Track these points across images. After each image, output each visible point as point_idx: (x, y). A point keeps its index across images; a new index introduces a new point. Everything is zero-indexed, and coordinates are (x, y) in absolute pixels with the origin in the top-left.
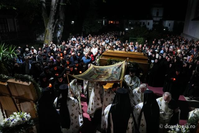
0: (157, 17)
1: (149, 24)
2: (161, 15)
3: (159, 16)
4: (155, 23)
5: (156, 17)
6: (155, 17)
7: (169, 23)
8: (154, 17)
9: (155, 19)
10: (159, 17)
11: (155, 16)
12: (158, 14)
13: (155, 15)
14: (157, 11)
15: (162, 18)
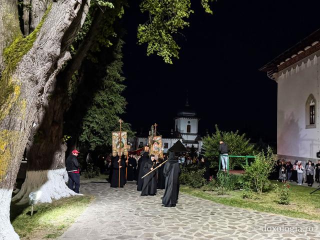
0: (189, 134)
2: (194, 130)
3: (192, 132)
4: (186, 145)
5: (187, 134)
6: (185, 134)
8: (183, 134)
9: (185, 138)
10: (191, 134)
12: (189, 128)
13: (185, 132)
14: (188, 124)
15: (196, 136)
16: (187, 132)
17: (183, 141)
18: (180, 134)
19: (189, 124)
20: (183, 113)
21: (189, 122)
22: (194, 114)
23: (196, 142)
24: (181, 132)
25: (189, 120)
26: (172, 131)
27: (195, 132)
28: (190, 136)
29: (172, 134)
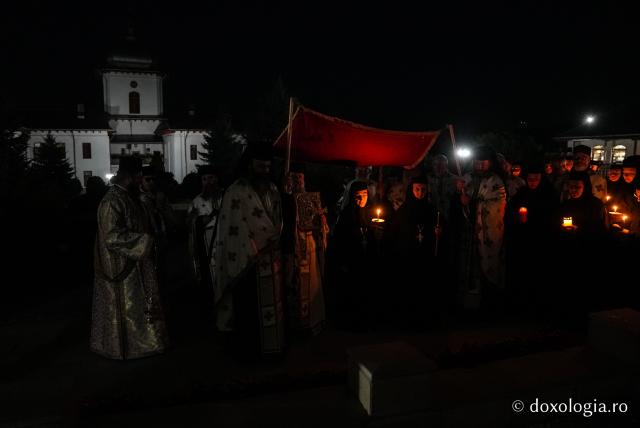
0: (136, 118)
1: (87, 151)
2: (151, 105)
3: (143, 112)
4: (129, 147)
5: (130, 118)
6: (123, 117)
7: (190, 142)
8: (117, 117)
9: (123, 128)
10: (143, 118)
11: (121, 112)
12: (134, 101)
13: (125, 110)
14: (133, 90)
15: (157, 122)
16: (131, 112)
17: (110, 135)
18: (108, 116)
19: (135, 90)
20: (116, 59)
21: (134, 84)
22: (150, 61)
23: (158, 138)
24: (112, 113)
25: (132, 79)
26: (80, 108)
27: (155, 112)
28: (139, 121)
29: (80, 117)
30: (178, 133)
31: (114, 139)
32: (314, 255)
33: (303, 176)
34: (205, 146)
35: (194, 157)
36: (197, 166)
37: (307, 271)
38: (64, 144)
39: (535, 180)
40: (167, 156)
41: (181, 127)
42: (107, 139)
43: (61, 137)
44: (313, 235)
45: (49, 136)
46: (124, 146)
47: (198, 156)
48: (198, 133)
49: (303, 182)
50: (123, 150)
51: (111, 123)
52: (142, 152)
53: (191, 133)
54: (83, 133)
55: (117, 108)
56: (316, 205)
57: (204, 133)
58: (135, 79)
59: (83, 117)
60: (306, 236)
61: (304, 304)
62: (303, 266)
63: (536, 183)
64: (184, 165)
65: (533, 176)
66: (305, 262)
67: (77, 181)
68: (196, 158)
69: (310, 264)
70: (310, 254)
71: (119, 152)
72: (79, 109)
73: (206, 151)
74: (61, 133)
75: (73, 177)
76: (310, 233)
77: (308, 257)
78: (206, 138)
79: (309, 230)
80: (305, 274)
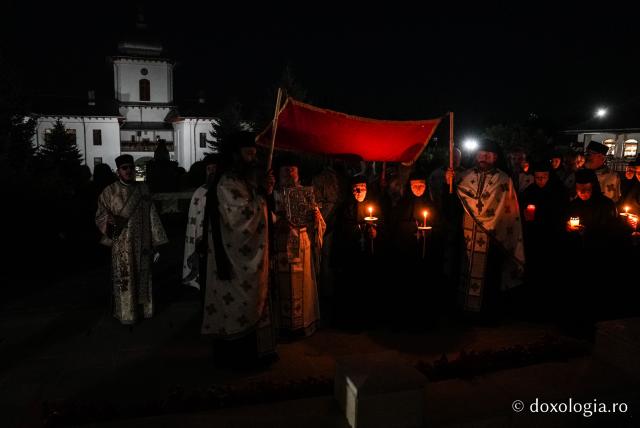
0: (147, 105)
1: (98, 138)
2: (161, 92)
3: (154, 99)
4: (139, 134)
5: (140, 105)
6: (133, 104)
7: (199, 130)
8: (127, 104)
9: (133, 115)
10: (153, 105)
11: (132, 100)
12: (145, 89)
13: (135, 97)
14: (143, 77)
15: (167, 110)
16: (141, 99)
17: (120, 122)
18: (119, 103)
19: (147, 77)
20: (126, 46)
21: (144, 72)
22: (160, 49)
23: (168, 125)
24: (123, 100)
25: (143, 67)
26: (91, 95)
27: (166, 100)
28: (149, 109)
29: (90, 104)
30: (187, 120)
31: (125, 126)
32: (308, 252)
33: (296, 170)
34: (213, 134)
35: (203, 145)
36: (205, 154)
37: (301, 269)
38: (75, 130)
39: (543, 178)
40: (177, 144)
41: (191, 115)
42: (117, 126)
43: (70, 123)
44: (307, 231)
45: (58, 122)
46: (134, 133)
47: (208, 144)
48: (207, 121)
49: (296, 175)
50: (133, 137)
51: (122, 110)
52: (152, 140)
53: (200, 121)
54: (93, 119)
55: (128, 95)
56: (309, 200)
57: (214, 121)
58: (147, 67)
59: (93, 104)
60: (299, 233)
61: (296, 304)
62: (295, 263)
63: (544, 181)
64: (193, 152)
65: (540, 174)
66: (298, 260)
67: (86, 168)
68: (205, 146)
69: (303, 261)
70: (303, 251)
71: (129, 139)
72: (90, 97)
73: (215, 140)
74: (72, 119)
75: (83, 163)
76: (304, 229)
77: (301, 254)
78: (215, 126)
79: (302, 227)
80: (298, 272)
